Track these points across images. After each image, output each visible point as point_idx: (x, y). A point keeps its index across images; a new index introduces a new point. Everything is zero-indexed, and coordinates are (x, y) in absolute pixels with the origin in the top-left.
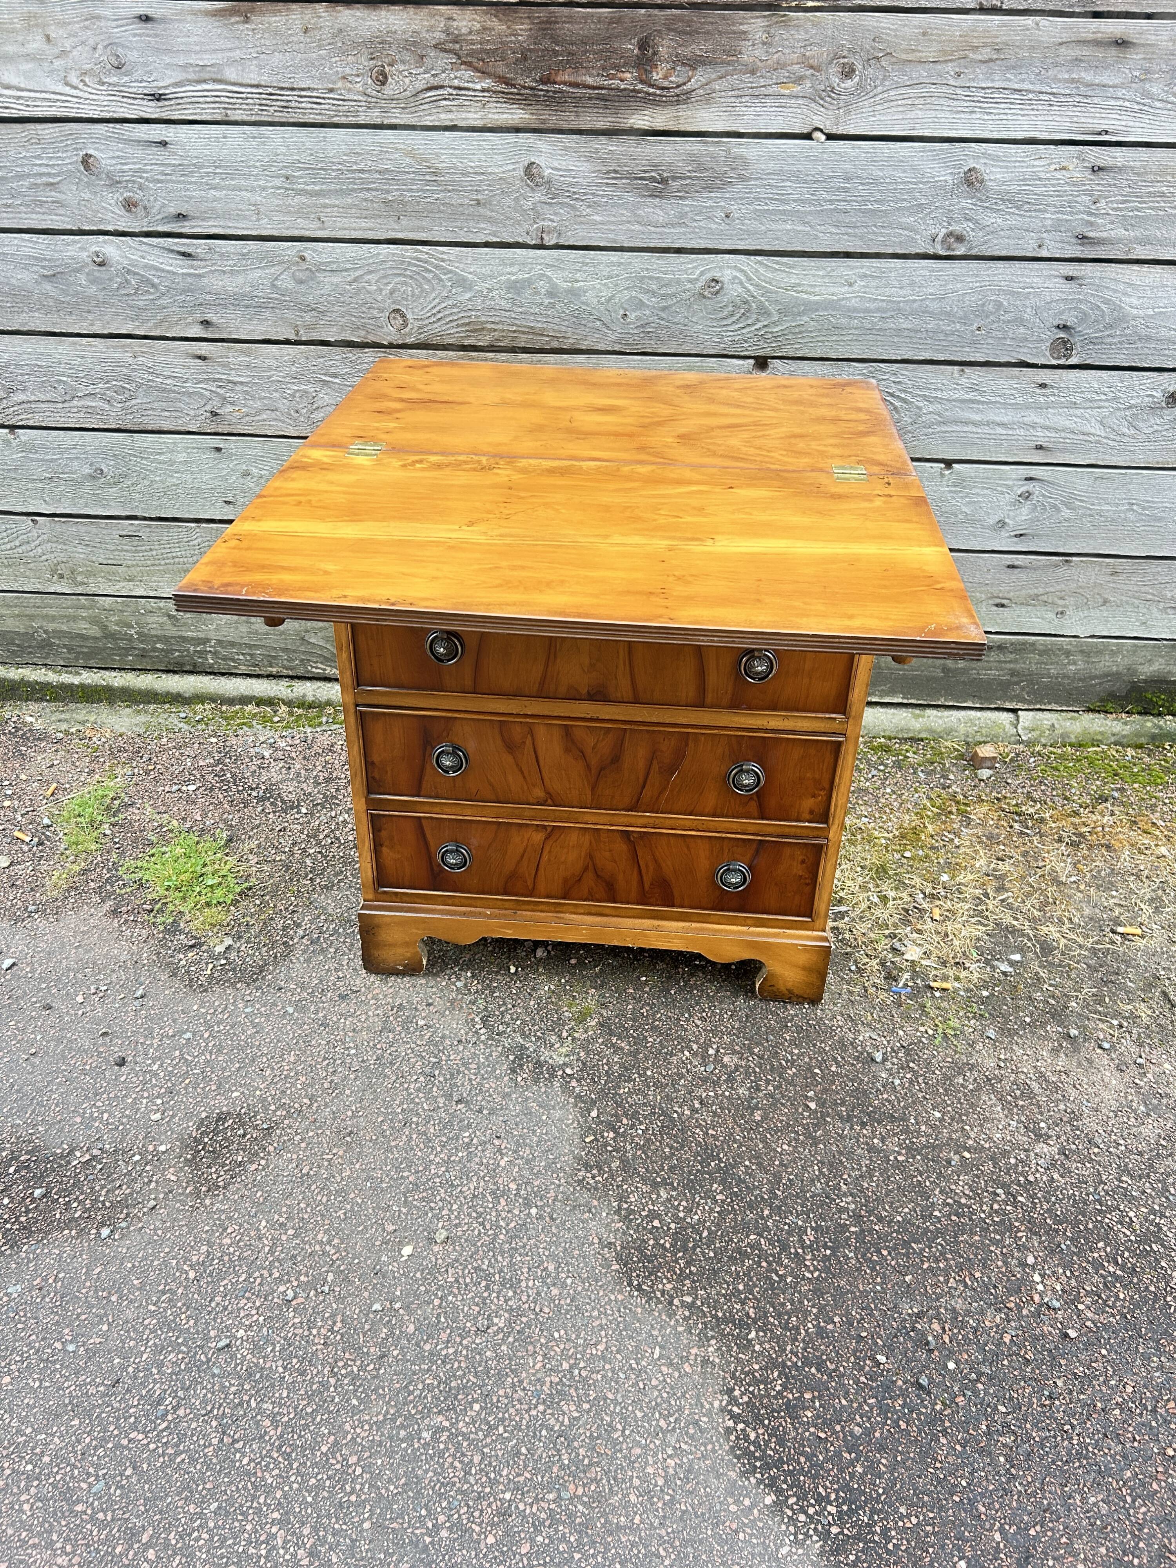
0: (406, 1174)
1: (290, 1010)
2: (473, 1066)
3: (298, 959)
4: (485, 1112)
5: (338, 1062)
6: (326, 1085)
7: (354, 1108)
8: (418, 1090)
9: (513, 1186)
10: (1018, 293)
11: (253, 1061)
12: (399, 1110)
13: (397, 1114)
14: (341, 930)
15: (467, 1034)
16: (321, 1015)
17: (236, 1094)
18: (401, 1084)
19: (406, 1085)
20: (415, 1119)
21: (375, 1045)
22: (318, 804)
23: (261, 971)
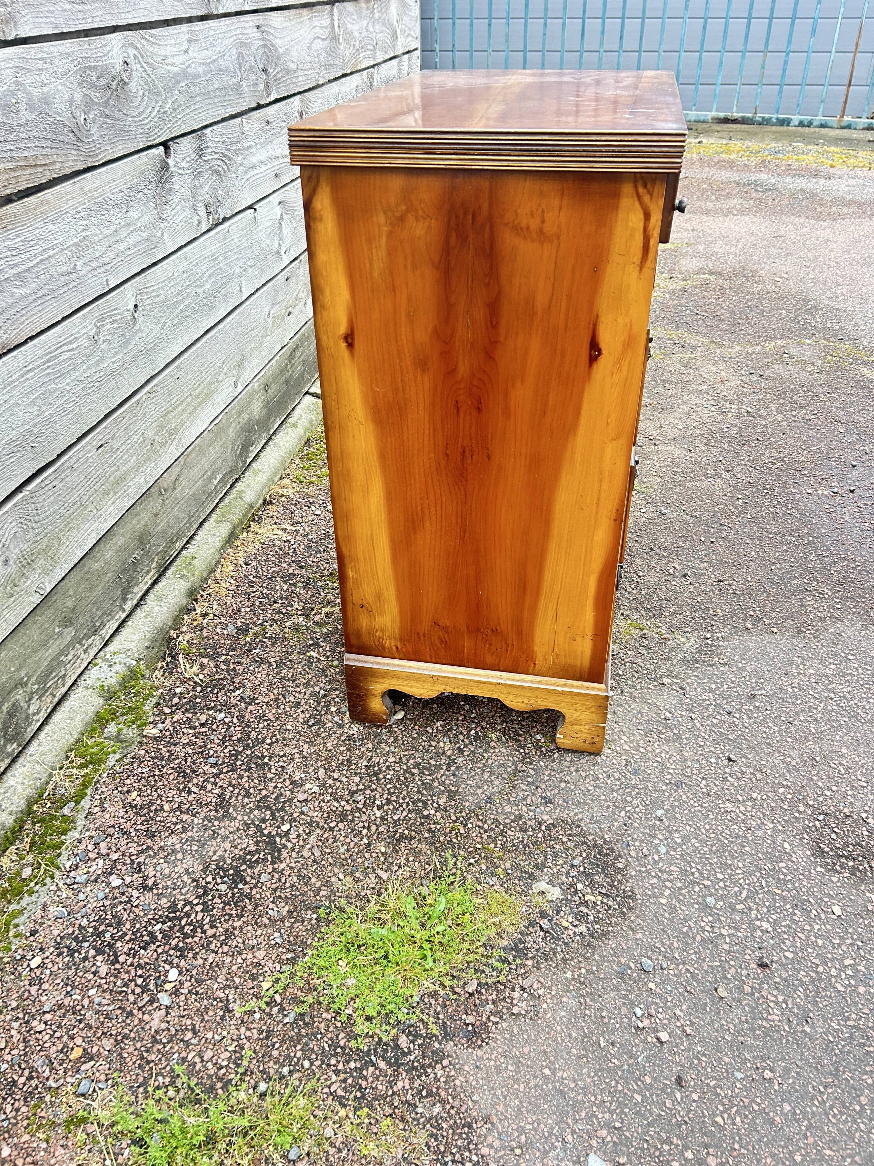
0: (843, 723)
1: (660, 812)
2: (714, 686)
3: (576, 814)
4: (762, 680)
5: (727, 770)
6: (759, 776)
7: (782, 758)
8: (750, 718)
9: (833, 666)
10: (246, 43)
11: (738, 837)
12: (776, 729)
13: (780, 730)
14: (530, 779)
15: (673, 689)
16: (664, 788)
17: (786, 845)
18: (746, 727)
19: (746, 725)
20: (783, 718)
21: (700, 746)
22: (273, 814)
23: (595, 846)
